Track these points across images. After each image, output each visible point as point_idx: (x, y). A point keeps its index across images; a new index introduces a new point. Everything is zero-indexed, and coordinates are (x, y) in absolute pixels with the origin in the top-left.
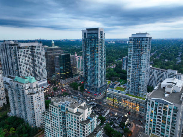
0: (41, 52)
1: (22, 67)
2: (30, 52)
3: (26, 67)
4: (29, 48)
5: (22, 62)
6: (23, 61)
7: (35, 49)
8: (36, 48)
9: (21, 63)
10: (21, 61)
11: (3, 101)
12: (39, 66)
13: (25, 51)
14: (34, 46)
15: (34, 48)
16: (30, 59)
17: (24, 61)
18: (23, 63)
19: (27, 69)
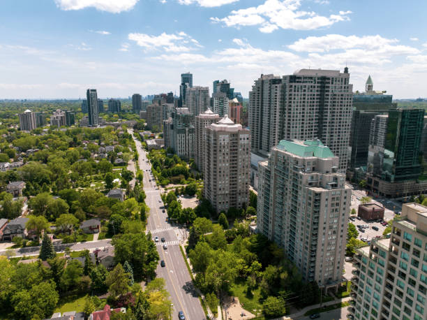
0: (342, 95)
1: (293, 127)
2: (316, 93)
3: (302, 130)
4: (317, 81)
5: (295, 115)
6: (297, 113)
7: (330, 85)
8: (332, 83)
9: (293, 117)
10: (294, 113)
11: (243, 197)
12: (332, 133)
13: (306, 89)
14: (329, 79)
15: (329, 83)
16: (313, 109)
17: (300, 113)
18: (297, 117)
19: (302, 134)
